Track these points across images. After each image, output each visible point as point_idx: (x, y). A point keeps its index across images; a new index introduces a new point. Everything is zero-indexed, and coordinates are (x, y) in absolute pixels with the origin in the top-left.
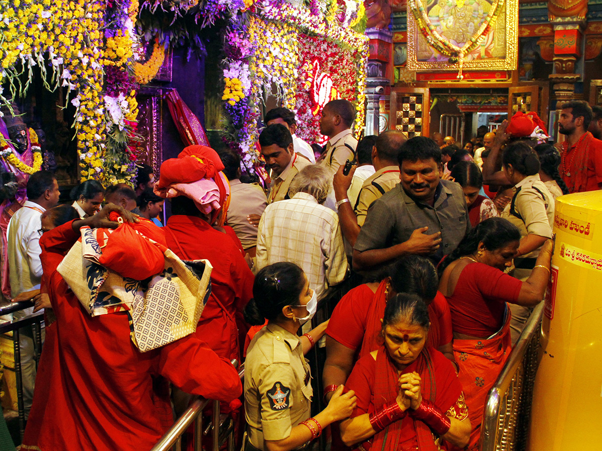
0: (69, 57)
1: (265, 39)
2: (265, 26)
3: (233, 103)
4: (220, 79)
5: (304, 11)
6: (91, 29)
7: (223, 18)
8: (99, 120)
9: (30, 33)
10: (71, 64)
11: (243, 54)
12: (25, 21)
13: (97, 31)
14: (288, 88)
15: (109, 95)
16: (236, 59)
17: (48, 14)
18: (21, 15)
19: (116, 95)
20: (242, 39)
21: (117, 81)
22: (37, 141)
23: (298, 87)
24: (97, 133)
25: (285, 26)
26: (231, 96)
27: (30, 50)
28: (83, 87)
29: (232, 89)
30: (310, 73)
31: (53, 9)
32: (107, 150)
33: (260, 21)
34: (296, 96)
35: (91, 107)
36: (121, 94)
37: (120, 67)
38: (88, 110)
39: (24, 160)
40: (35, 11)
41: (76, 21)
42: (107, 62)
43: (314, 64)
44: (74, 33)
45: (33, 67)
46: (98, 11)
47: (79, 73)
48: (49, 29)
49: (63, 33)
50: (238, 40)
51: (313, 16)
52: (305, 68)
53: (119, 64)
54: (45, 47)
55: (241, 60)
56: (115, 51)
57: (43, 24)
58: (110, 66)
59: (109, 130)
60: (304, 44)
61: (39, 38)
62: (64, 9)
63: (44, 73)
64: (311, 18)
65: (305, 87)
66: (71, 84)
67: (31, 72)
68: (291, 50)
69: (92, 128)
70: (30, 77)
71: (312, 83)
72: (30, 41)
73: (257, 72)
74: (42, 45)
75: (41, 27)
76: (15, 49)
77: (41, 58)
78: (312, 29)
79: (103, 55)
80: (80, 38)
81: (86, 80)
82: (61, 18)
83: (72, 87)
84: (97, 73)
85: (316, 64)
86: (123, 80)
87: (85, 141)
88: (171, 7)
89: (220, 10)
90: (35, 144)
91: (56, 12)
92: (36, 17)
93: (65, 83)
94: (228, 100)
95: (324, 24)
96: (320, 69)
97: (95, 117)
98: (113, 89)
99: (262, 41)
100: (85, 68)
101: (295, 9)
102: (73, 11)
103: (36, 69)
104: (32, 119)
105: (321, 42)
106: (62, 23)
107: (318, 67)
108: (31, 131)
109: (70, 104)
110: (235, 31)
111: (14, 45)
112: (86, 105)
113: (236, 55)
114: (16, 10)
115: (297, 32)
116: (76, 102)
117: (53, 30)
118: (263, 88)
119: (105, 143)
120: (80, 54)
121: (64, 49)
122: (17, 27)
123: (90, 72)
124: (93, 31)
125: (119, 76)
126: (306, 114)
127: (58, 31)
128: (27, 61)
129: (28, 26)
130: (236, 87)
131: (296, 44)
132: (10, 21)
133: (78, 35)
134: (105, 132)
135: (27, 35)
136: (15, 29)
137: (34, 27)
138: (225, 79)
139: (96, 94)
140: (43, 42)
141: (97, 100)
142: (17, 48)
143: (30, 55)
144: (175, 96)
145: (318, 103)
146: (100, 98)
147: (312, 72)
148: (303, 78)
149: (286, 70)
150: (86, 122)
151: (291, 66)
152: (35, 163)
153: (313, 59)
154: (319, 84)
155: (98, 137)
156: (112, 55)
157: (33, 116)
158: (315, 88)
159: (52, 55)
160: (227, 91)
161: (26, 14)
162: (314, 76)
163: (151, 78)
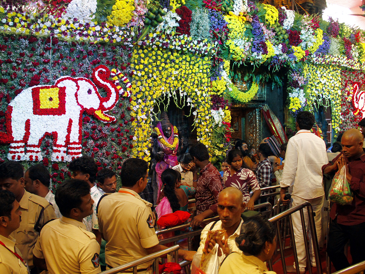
0: (190, 91)
1: (316, 75)
2: (316, 68)
3: (294, 111)
4: (287, 98)
5: (342, 58)
6: (202, 77)
7: (285, 66)
8: (208, 122)
9: (168, 81)
10: (191, 95)
11: (300, 84)
12: (165, 76)
13: (206, 79)
14: (335, 101)
15: (214, 109)
16: (296, 87)
17: (177, 72)
18: (163, 74)
19: (218, 109)
20: (299, 76)
21: (217, 102)
22: (177, 132)
23: (342, 100)
24: (207, 128)
25: (331, 67)
26: (293, 107)
27: (168, 90)
28: (199, 106)
29: (294, 103)
30: (351, 92)
31: (180, 70)
32: (213, 136)
33: (312, 66)
34: (341, 105)
35: (204, 116)
36: (220, 109)
37: (220, 95)
38: (202, 117)
39: (169, 141)
40: (170, 71)
41: (194, 74)
42: (212, 93)
43: (355, 87)
44: (193, 80)
45: (170, 97)
46: (207, 68)
47: (196, 99)
48: (179, 79)
49: (186, 80)
50: (297, 77)
51: (350, 60)
52: (347, 89)
53: (219, 94)
54: (177, 88)
55: (299, 87)
56: (216, 88)
57: (175, 77)
58: (214, 95)
59: (213, 126)
60: (346, 76)
61: (173, 83)
62: (186, 69)
63: (176, 100)
64: (348, 61)
65: (348, 100)
66: (192, 105)
67: (169, 100)
68: (336, 80)
69: (204, 126)
70: (168, 102)
71: (353, 97)
72: (168, 85)
73: (312, 93)
74: (175, 87)
75: (173, 78)
76: (160, 90)
77: (174, 93)
78: (350, 67)
79: (210, 90)
80: (196, 82)
81: (201, 102)
82: (185, 74)
83: (192, 106)
84: (206, 99)
85: (356, 86)
86: (221, 102)
87: (201, 132)
88: (251, 63)
89: (282, 62)
90: (176, 134)
91: (182, 71)
92: (171, 74)
93: (189, 104)
94: (292, 109)
95: (359, 64)
96: (359, 89)
97: (206, 120)
98: (216, 107)
99: (314, 76)
100: (200, 96)
101: (335, 57)
102: (192, 70)
103: (172, 98)
104: (182, 122)
105: (358, 74)
106: (186, 76)
107: (358, 88)
108: (175, 127)
109: (192, 114)
110: (294, 72)
111: (159, 88)
112: (201, 115)
113: (296, 85)
114: (160, 71)
115: (340, 69)
116: (195, 113)
117: (181, 79)
118: (316, 101)
119: (212, 133)
120: (196, 90)
121: (187, 89)
122: (161, 79)
123: (203, 98)
124: (203, 78)
125: (218, 100)
126: (349, 115)
127: (183, 80)
128: (167, 95)
129: (167, 79)
130: (296, 102)
131: (339, 76)
132: (156, 77)
133: (195, 81)
134: (211, 127)
135: (166, 82)
136: (160, 80)
137: (170, 79)
138: (290, 98)
139: (206, 109)
140: (175, 85)
141: (207, 112)
142: (160, 89)
143: (168, 92)
144: (266, 108)
145: (358, 108)
146: (208, 111)
147: (352, 91)
148: (346, 94)
149: (333, 91)
150: (200, 123)
151: (336, 89)
152: (174, 143)
153: (353, 84)
154: (358, 98)
155: (207, 130)
156: (215, 89)
157: (183, 120)
158: (355, 100)
159: (181, 91)
160: (291, 104)
161: (166, 73)
162: (354, 93)
163: (250, 100)
